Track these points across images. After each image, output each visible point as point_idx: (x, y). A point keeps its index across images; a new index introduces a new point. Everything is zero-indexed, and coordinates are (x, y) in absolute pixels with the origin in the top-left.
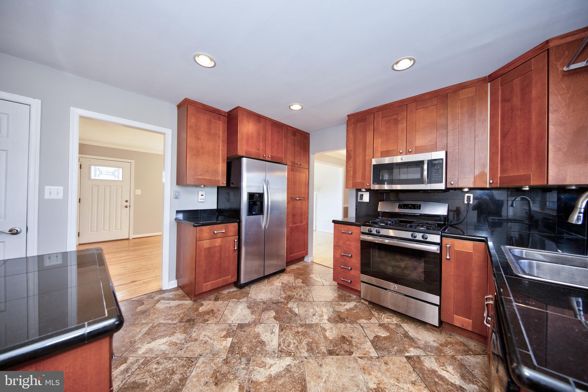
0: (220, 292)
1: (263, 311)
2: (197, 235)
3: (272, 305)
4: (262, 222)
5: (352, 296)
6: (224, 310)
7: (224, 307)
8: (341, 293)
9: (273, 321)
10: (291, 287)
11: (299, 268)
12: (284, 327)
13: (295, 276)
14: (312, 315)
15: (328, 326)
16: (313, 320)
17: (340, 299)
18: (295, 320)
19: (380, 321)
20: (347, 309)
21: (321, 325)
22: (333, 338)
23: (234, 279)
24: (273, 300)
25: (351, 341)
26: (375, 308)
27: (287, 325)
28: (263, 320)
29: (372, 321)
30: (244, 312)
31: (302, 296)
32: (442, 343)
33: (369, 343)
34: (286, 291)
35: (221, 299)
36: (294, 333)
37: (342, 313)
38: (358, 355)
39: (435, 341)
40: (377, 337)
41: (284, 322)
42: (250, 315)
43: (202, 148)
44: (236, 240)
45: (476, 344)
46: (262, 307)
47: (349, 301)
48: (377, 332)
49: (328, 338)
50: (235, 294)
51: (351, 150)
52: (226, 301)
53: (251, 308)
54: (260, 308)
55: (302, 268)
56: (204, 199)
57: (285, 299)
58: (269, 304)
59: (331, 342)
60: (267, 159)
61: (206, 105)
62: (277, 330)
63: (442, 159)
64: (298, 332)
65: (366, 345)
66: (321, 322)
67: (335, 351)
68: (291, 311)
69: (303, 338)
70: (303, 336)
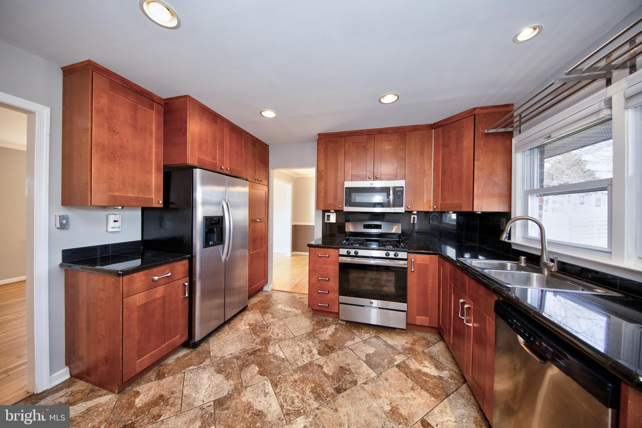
0: (162, 363)
1: (241, 370)
2: (124, 288)
3: (249, 358)
4: (221, 253)
5: (328, 319)
6: (182, 389)
7: (180, 384)
8: (317, 319)
9: (260, 378)
10: (263, 327)
11: (262, 300)
12: (277, 381)
13: (260, 312)
14: (300, 354)
15: (321, 360)
16: (304, 360)
17: (319, 326)
18: (285, 368)
19: (362, 338)
20: (330, 335)
21: (315, 362)
22: (333, 373)
23: (185, 338)
24: (247, 350)
25: (350, 369)
26: (353, 326)
27: (279, 376)
28: (247, 382)
29: (356, 340)
30: (214, 380)
31: (280, 334)
32: (412, 342)
33: (365, 365)
34: (258, 333)
35: (168, 374)
36: (292, 383)
37: (327, 341)
38: (362, 382)
39: (407, 343)
40: (367, 355)
41: (274, 375)
42: (225, 382)
43: (122, 147)
44: (187, 284)
45: (430, 335)
46: (236, 364)
47: (328, 325)
48: (365, 350)
49: (328, 374)
50: (189, 359)
51: (323, 171)
52: (178, 373)
53: (222, 371)
54: (234, 367)
55: (264, 300)
56: (119, 227)
57: (262, 344)
58: (244, 357)
59: (333, 377)
60: (225, 171)
61: (128, 81)
62: (269, 388)
63: (403, 187)
64: (295, 381)
65: (363, 368)
66: (313, 358)
67: (342, 387)
68: (276, 357)
69: (304, 386)
70: (302, 384)
